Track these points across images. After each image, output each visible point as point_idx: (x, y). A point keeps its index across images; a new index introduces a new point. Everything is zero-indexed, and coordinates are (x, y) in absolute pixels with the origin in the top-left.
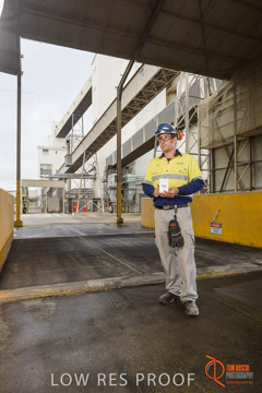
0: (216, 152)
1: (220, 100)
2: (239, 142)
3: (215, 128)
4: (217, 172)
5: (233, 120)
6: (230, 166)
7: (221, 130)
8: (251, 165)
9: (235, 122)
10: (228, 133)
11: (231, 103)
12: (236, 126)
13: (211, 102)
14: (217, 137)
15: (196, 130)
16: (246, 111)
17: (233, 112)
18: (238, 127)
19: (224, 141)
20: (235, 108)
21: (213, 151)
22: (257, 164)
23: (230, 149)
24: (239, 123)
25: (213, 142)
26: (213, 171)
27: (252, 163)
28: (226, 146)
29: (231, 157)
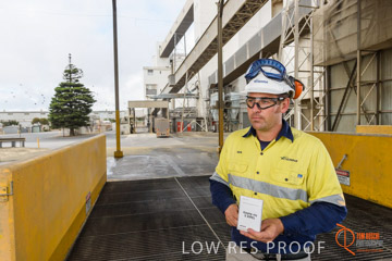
0: (332, 69)
1: (339, 7)
2: (362, 57)
3: (331, 41)
4: (333, 93)
5: (355, 30)
6: (351, 86)
7: (339, 43)
8: (377, 84)
9: (359, 34)
10: (349, 47)
11: (354, 10)
12: (359, 38)
13: (326, 12)
14: (334, 52)
15: (307, 43)
16: (372, 21)
17: (355, 22)
18: (363, 40)
19: (342, 56)
20: (359, 16)
21: (329, 68)
22: (386, 84)
23: (351, 65)
24: (363, 34)
25: (329, 59)
26: (329, 91)
27: (379, 83)
28: (345, 63)
29: (352, 76)
